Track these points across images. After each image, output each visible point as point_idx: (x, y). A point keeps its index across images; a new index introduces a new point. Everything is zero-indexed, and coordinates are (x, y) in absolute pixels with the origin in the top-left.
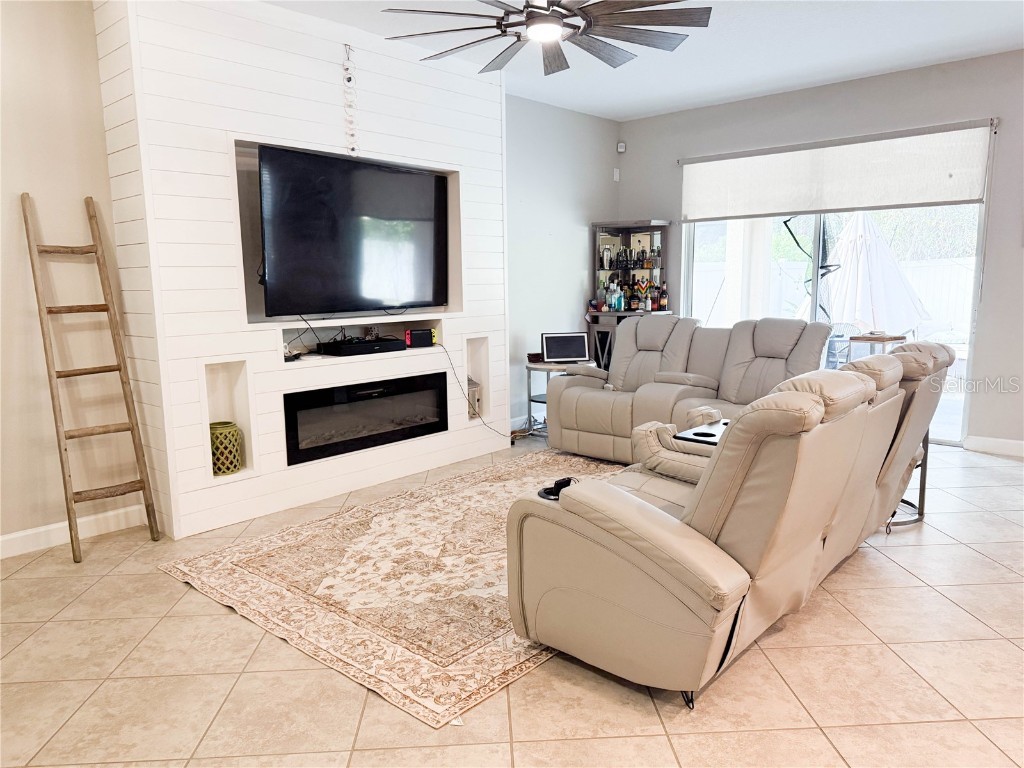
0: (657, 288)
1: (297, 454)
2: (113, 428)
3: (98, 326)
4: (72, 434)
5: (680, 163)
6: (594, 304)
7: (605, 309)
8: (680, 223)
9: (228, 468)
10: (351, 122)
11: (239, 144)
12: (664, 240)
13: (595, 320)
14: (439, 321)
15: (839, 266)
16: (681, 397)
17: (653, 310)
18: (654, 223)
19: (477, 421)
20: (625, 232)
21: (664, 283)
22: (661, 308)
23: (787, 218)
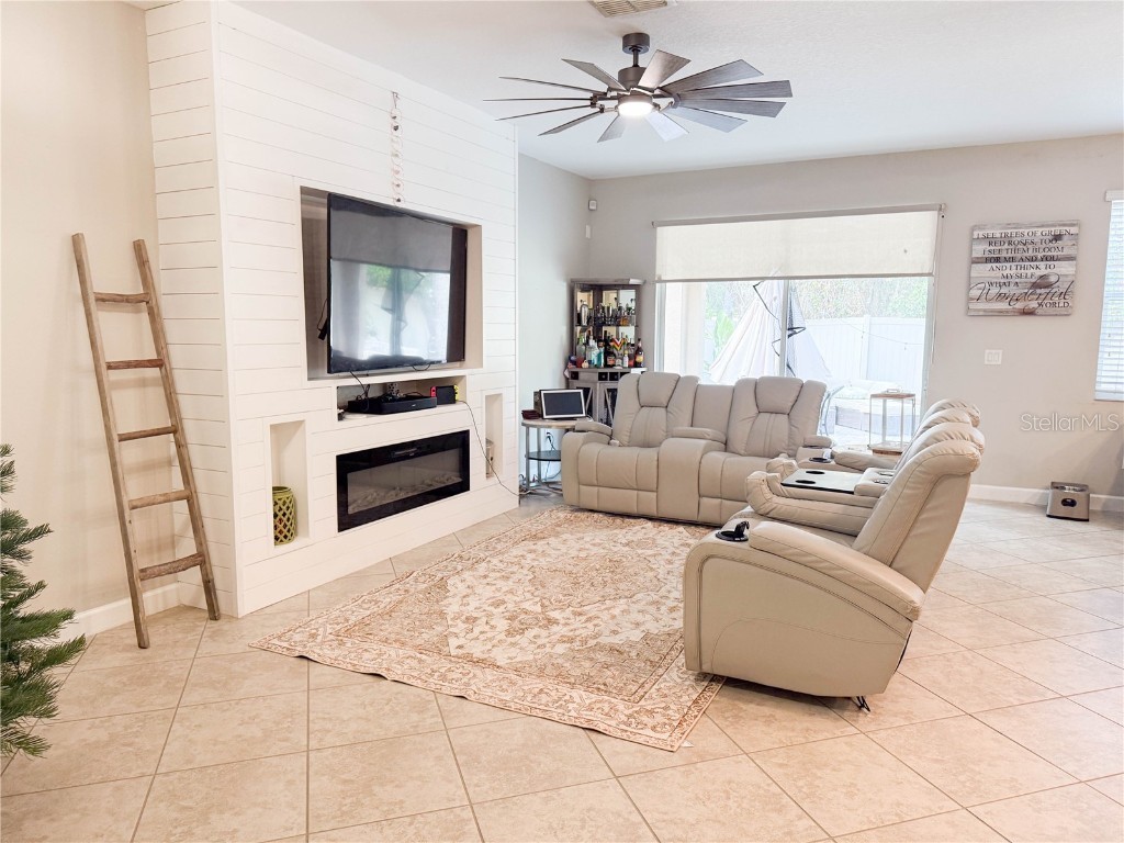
0: (633, 345)
1: (348, 520)
2: (172, 496)
3: (143, 383)
4: (135, 504)
5: (654, 225)
6: (573, 360)
7: (585, 365)
8: (655, 282)
9: (286, 537)
10: (398, 172)
11: (305, 191)
12: (638, 299)
13: (575, 376)
14: (462, 377)
15: (804, 329)
16: (706, 451)
17: (630, 367)
18: (632, 281)
19: (494, 479)
20: (597, 289)
21: (639, 340)
22: (637, 365)
23: (757, 282)
